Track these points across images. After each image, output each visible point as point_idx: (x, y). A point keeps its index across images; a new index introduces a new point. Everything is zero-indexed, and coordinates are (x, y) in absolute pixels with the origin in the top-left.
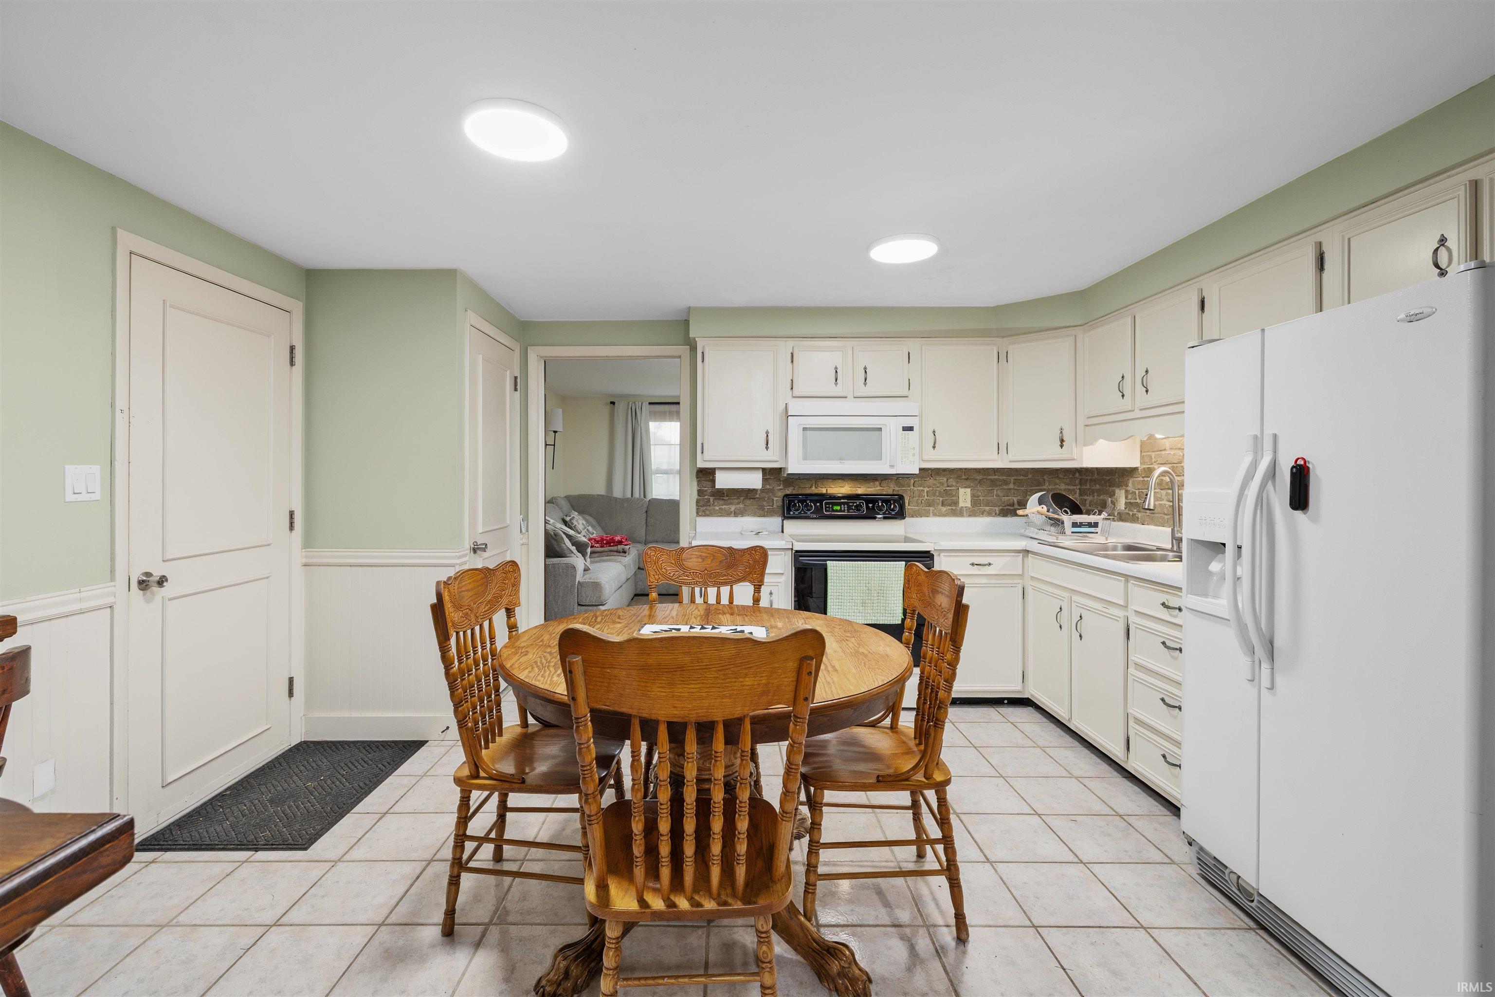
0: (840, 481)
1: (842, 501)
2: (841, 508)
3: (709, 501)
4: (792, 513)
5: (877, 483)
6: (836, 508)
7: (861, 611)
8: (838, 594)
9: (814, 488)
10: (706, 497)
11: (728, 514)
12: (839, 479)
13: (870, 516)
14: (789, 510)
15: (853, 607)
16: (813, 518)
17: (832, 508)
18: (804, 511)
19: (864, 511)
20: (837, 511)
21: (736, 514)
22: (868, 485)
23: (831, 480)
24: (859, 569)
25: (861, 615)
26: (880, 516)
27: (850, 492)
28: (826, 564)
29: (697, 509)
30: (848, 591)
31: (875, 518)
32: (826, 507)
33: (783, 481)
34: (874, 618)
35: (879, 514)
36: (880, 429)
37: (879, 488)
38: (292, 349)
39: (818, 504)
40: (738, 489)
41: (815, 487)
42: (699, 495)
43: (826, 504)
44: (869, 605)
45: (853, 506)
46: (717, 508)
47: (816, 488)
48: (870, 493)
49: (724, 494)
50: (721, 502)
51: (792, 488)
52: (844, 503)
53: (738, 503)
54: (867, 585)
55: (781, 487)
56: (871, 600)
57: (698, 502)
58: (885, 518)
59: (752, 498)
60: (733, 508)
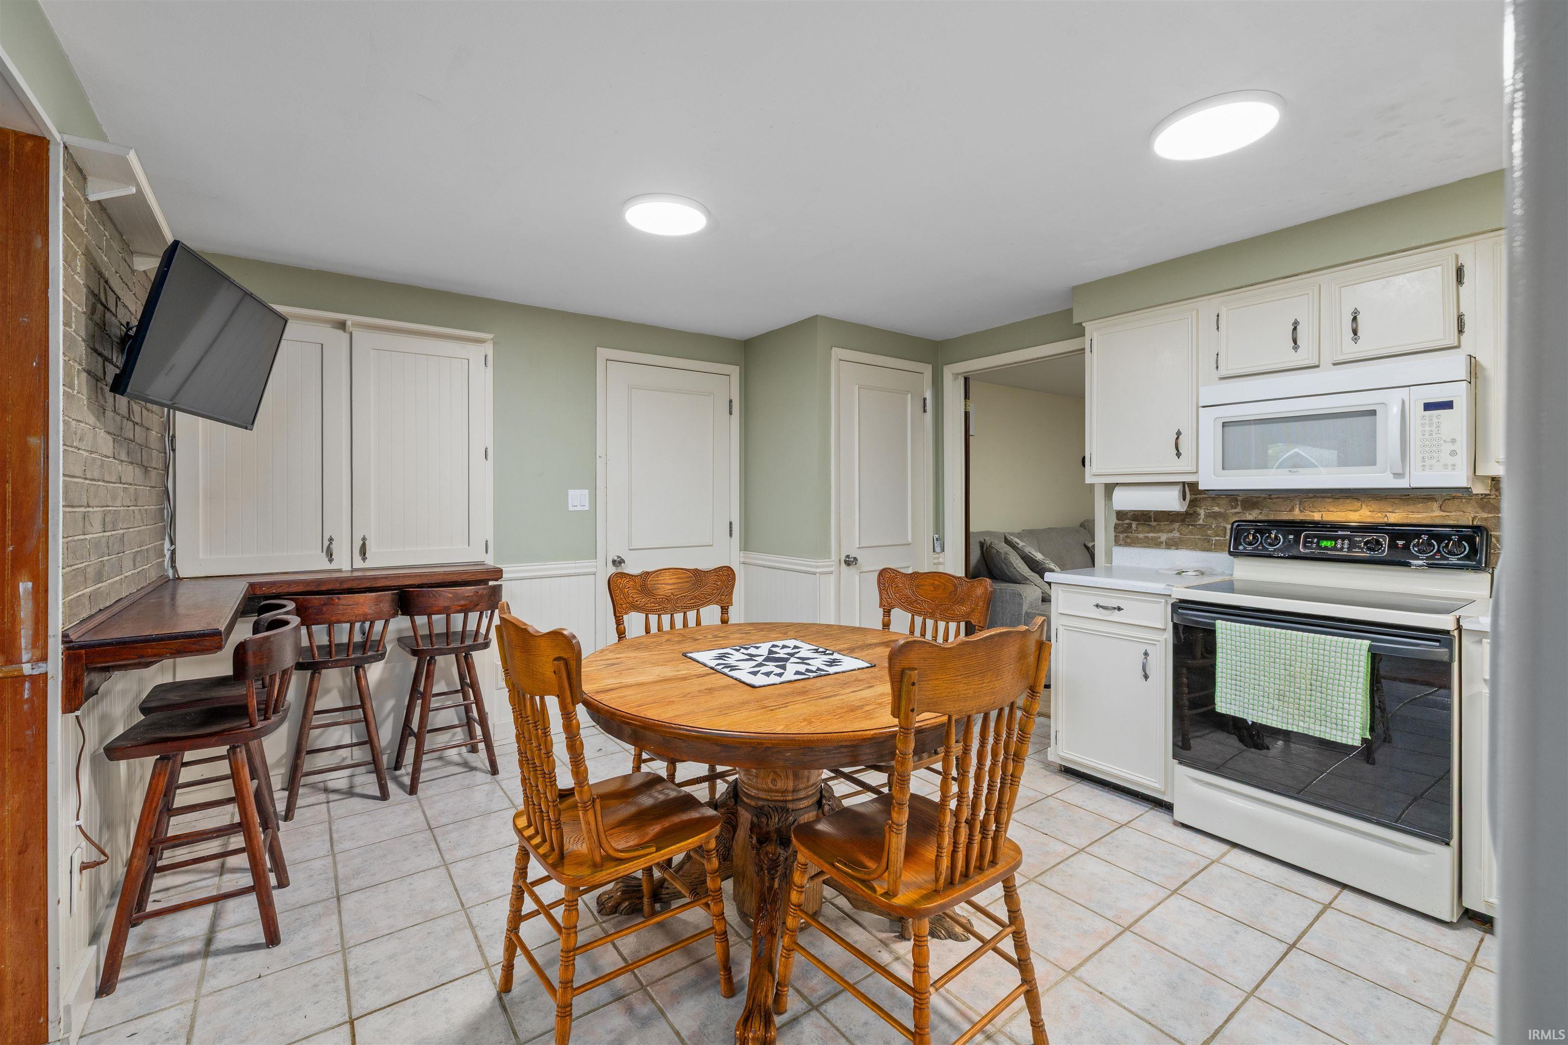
0: (1348, 501)
1: (1340, 533)
2: (1336, 544)
3: (1130, 525)
4: (1241, 548)
5: (1435, 505)
6: (1324, 543)
7: (1276, 707)
8: (1234, 672)
9: (1297, 511)
10: (1127, 521)
11: (1157, 544)
12: (1347, 497)
13: (1398, 561)
14: (1237, 543)
15: (1261, 698)
16: (1278, 557)
17: (1318, 543)
18: (1263, 546)
19: (1384, 551)
20: (1326, 548)
21: (1171, 544)
22: (1412, 508)
23: (1331, 500)
24: (1272, 639)
25: (1275, 713)
26: (1420, 562)
27: (1369, 520)
28: (1214, 625)
29: (1116, 536)
30: (1253, 671)
31: (1407, 565)
32: (1305, 542)
33: (1242, 501)
34: (1301, 724)
35: (1417, 558)
36: (1373, 413)
37: (1438, 513)
38: (731, 401)
39: (1291, 537)
40: (1171, 512)
41: (1300, 510)
42: (1118, 519)
43: (1306, 537)
44: (1291, 700)
45: (1360, 542)
46: (1141, 536)
47: (1302, 511)
48: (1414, 522)
49: (1150, 518)
50: (1147, 529)
51: (1258, 511)
52: (1343, 538)
53: (1171, 531)
54: (1288, 667)
55: (1239, 509)
56: (1294, 692)
57: (1116, 527)
58: (1431, 566)
59: (1192, 525)
60: (1164, 537)
